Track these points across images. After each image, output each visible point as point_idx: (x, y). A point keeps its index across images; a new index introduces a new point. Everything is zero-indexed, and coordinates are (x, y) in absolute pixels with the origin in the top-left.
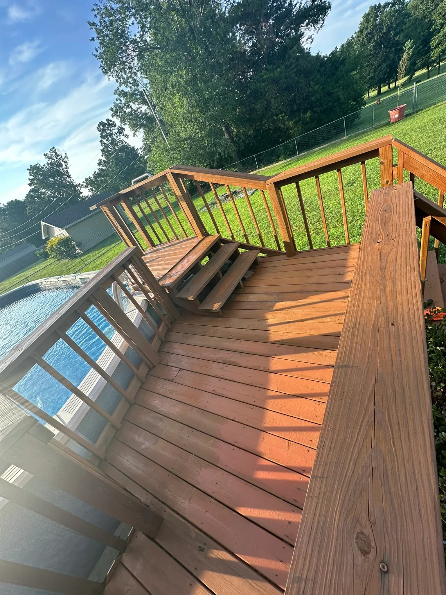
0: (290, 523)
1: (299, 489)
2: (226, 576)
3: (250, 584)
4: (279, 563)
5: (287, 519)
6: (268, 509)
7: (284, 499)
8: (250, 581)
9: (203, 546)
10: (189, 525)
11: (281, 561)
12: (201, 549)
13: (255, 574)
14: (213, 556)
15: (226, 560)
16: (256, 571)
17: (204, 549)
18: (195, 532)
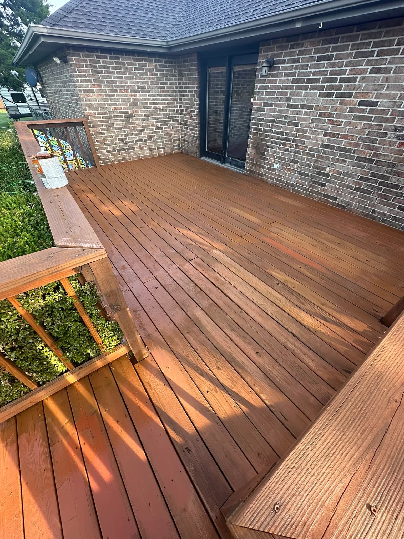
0: (118, 422)
1: (93, 437)
2: (177, 422)
3: (164, 408)
4: (141, 407)
5: (118, 425)
6: (124, 442)
7: (108, 440)
8: (163, 410)
9: (186, 451)
10: (193, 479)
11: (139, 407)
12: (189, 450)
13: (158, 412)
14: (181, 439)
15: (173, 430)
16: (157, 413)
17: (186, 448)
18: (189, 468)
